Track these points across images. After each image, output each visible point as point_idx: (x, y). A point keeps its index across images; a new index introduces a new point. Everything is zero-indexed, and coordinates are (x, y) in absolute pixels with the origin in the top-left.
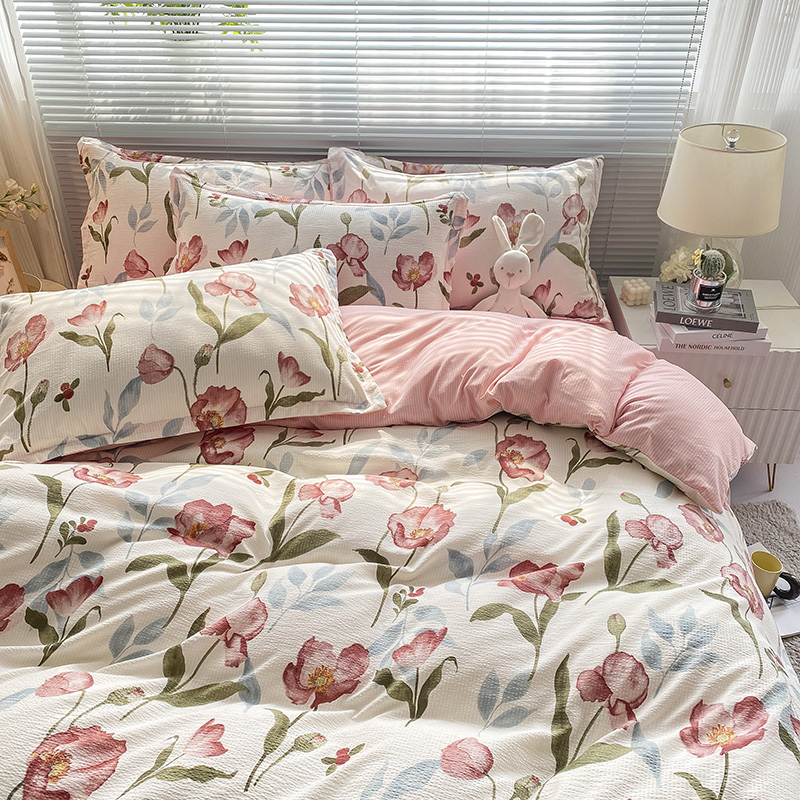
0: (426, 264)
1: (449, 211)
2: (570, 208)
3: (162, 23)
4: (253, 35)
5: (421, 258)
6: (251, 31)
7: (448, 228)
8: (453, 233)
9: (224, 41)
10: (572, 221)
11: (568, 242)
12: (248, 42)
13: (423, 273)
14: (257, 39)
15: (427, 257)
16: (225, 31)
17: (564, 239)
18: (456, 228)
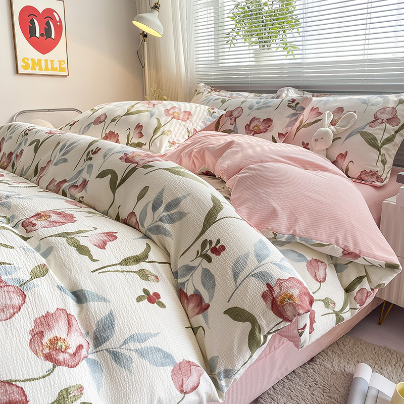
0: (266, 124)
1: (296, 102)
2: (381, 113)
5: (264, 120)
7: (292, 111)
8: (294, 115)
10: (380, 121)
11: (370, 132)
13: (262, 128)
15: (268, 121)
17: (368, 130)
18: (298, 112)
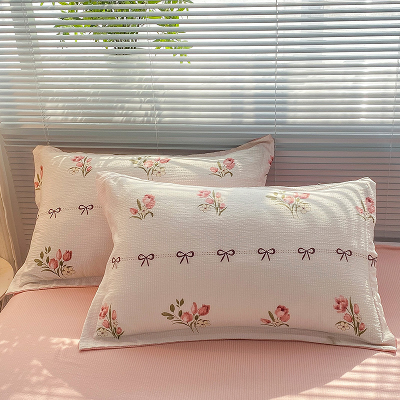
3: (105, 41)
4: (184, 50)
6: (181, 46)
9: (157, 55)
12: (178, 55)
14: (186, 53)
16: (159, 46)
